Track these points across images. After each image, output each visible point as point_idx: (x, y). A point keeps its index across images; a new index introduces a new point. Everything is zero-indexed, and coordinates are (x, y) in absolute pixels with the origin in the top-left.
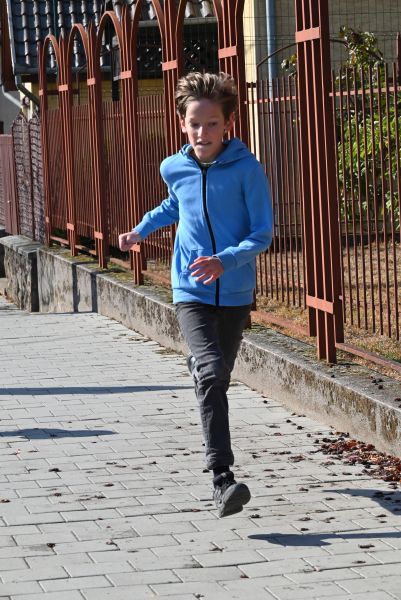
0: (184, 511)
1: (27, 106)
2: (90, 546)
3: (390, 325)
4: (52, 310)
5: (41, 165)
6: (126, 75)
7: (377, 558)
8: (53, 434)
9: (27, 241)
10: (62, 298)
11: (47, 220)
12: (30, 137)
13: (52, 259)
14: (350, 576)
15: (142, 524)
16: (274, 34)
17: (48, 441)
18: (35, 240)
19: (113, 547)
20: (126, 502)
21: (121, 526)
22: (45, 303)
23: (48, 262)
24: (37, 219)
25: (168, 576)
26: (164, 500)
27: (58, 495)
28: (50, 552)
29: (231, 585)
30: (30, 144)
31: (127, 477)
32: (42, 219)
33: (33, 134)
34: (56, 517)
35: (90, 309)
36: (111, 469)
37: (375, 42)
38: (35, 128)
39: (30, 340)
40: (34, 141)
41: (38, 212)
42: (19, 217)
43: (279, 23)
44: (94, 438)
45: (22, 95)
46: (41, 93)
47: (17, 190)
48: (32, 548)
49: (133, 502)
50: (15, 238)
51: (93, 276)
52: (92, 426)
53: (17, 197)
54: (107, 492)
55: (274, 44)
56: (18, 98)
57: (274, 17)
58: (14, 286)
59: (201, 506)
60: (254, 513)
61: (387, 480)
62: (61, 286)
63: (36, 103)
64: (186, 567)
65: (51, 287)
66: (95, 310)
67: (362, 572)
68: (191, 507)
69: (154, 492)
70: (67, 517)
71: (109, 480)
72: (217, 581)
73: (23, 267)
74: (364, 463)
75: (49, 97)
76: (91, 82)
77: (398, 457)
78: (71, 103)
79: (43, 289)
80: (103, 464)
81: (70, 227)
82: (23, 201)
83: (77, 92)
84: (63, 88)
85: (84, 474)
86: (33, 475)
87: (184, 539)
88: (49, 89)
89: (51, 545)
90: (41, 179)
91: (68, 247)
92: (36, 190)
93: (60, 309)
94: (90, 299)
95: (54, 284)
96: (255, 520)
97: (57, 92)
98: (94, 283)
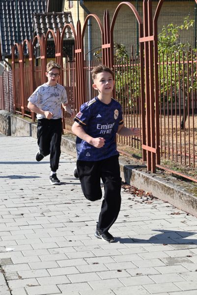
0: (65, 203)
1: (6, 66)
2: (35, 215)
3: (130, 142)
4: (16, 135)
5: (12, 87)
6: (43, 57)
7: (130, 219)
8: (20, 177)
9: (7, 112)
10: (19, 131)
11: (14, 105)
12: (9, 77)
13: (16, 118)
14: (121, 225)
15: (52, 208)
16: (91, 44)
17: (19, 180)
18: (9, 111)
19: (43, 215)
20: (46, 200)
21: (45, 208)
22: (13, 133)
23: (14, 119)
24: (11, 105)
25: (62, 225)
26: (58, 200)
27: (24, 198)
28: (22, 217)
29: (82, 228)
30: (9, 79)
31: (45, 192)
32: (12, 105)
33: (10, 76)
34: (23, 205)
35: (29, 135)
36: (40, 189)
37: (124, 48)
38: (10, 74)
39: (10, 145)
40: (10, 78)
41: (11, 102)
42: (4, 104)
43: (93, 40)
44: (34, 179)
45: (5, 63)
46: (13, 62)
47: (4, 95)
48: (16, 215)
49: (48, 200)
50: (3, 111)
51: (30, 124)
52: (33, 175)
53: (4, 97)
54: (39, 197)
55: (91, 48)
56: (3, 63)
57: (91, 39)
58: (2, 127)
59: (71, 202)
60: (89, 204)
61: (132, 194)
62: (19, 127)
63: (10, 65)
64: (67, 222)
65: (16, 128)
66: (31, 136)
67: (126, 224)
68: (68, 202)
69: (55, 197)
70: (27, 205)
71: (40, 193)
72: (78, 227)
73: (6, 121)
74: (124, 188)
75: (15, 64)
76: (30, 59)
77: (135, 186)
78: (23, 66)
79: (13, 128)
80: (37, 187)
81: (22, 108)
82: (6, 98)
83: (25, 62)
84: (21, 61)
85: (31, 191)
86: (14, 191)
87: (66, 213)
88: (15, 61)
89: (22, 214)
90: (12, 91)
91: (21, 114)
92: (10, 95)
93: (18, 135)
94: (29, 132)
95: (17, 127)
96: (89, 207)
97: (18, 62)
98: (31, 126)
